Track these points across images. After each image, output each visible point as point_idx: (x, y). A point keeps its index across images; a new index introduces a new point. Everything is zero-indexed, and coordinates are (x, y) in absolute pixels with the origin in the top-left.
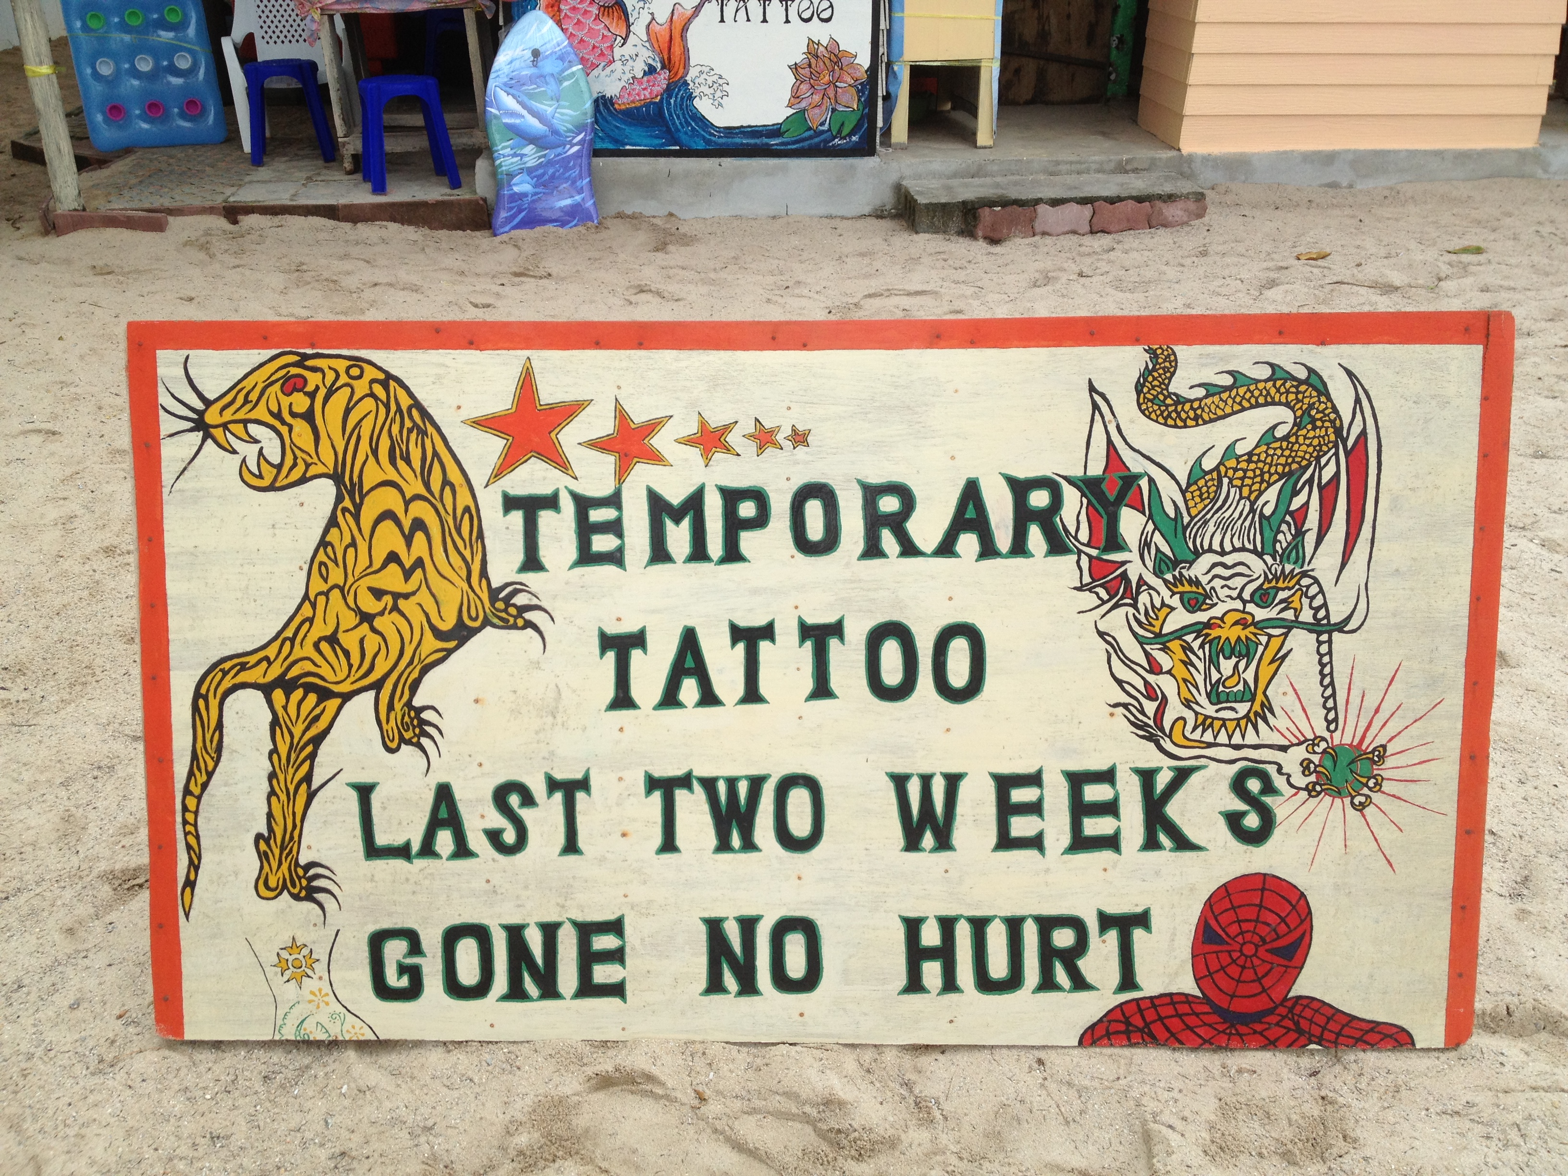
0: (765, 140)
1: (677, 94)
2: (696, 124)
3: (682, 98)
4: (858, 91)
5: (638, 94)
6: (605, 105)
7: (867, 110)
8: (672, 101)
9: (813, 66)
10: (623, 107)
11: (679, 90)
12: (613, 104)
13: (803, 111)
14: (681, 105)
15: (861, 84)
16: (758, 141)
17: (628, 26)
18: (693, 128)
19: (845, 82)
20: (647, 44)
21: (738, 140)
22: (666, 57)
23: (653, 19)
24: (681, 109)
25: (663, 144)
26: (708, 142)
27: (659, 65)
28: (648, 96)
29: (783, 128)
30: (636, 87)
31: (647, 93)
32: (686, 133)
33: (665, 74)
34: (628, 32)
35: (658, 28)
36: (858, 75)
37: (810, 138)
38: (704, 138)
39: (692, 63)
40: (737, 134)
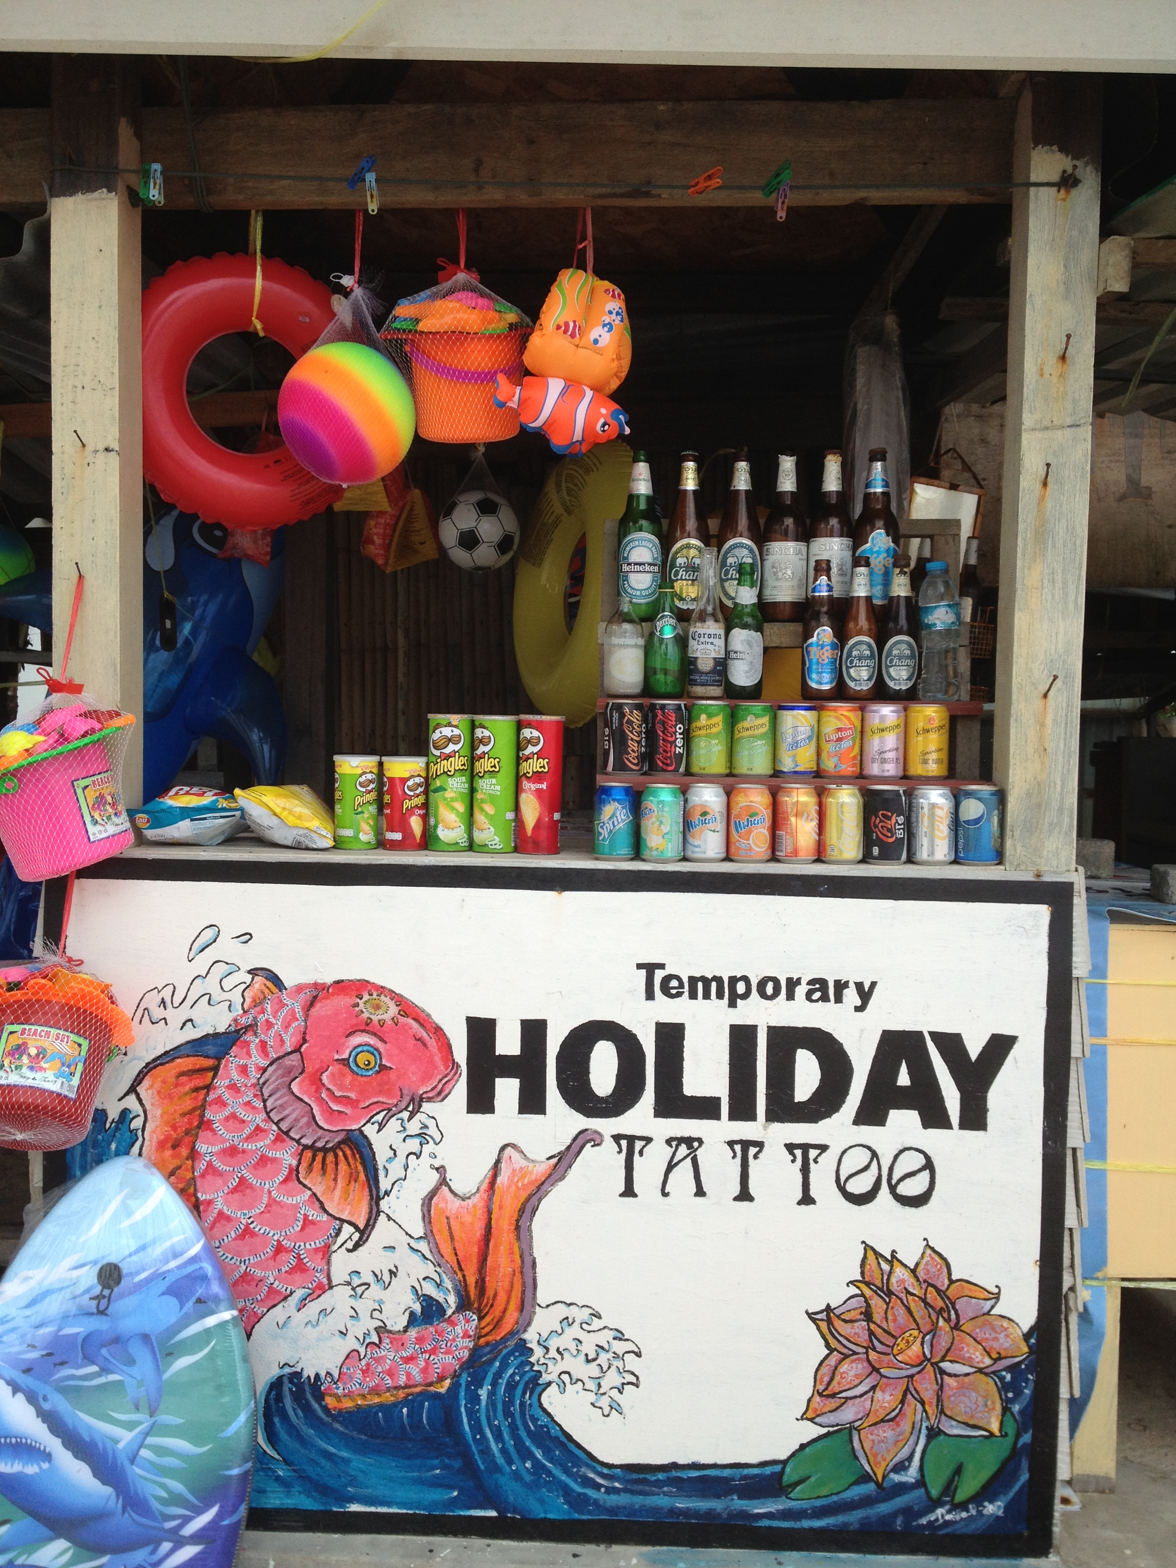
0: (738, 1503)
1: (498, 1375)
2: (547, 1452)
3: (511, 1386)
4: (1004, 1387)
5: (390, 1373)
6: (298, 1397)
7: (1027, 1438)
8: (483, 1393)
9: (877, 1317)
10: (348, 1404)
11: (504, 1366)
12: (320, 1396)
13: (848, 1430)
14: (507, 1405)
15: (1010, 1369)
16: (717, 1505)
17: (376, 1198)
18: (537, 1464)
19: (968, 1362)
20: (423, 1246)
21: (661, 1501)
22: (472, 1280)
23: (443, 1182)
24: (508, 1414)
25: (453, 1503)
26: (577, 1502)
27: (451, 1301)
28: (418, 1377)
29: (790, 1475)
30: (388, 1353)
31: (415, 1371)
32: (517, 1476)
33: (467, 1324)
34: (374, 1213)
35: (454, 1204)
36: (1003, 1343)
37: (866, 1501)
38: (567, 1492)
39: (543, 1296)
40: (659, 1484)
